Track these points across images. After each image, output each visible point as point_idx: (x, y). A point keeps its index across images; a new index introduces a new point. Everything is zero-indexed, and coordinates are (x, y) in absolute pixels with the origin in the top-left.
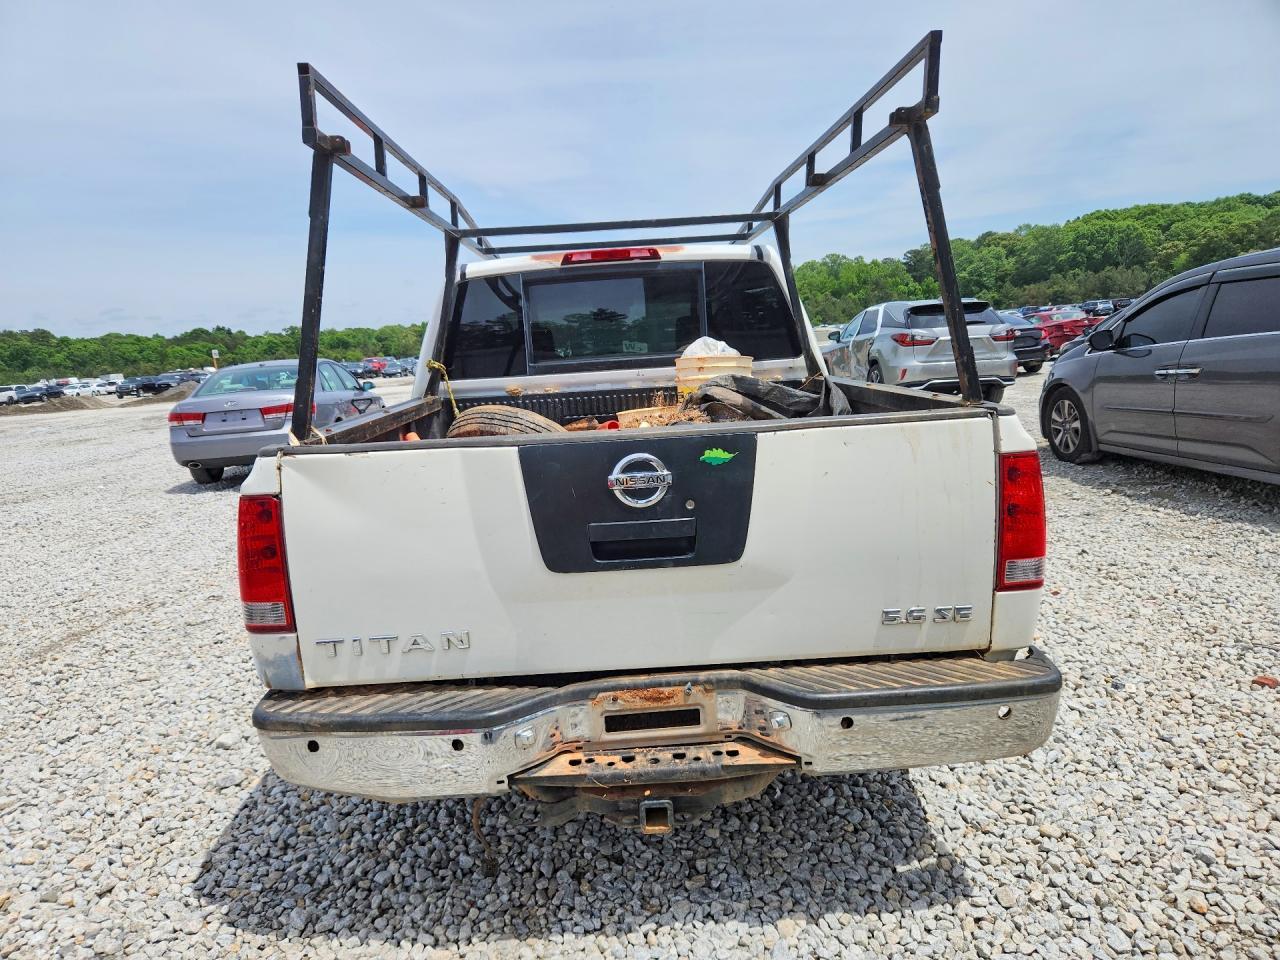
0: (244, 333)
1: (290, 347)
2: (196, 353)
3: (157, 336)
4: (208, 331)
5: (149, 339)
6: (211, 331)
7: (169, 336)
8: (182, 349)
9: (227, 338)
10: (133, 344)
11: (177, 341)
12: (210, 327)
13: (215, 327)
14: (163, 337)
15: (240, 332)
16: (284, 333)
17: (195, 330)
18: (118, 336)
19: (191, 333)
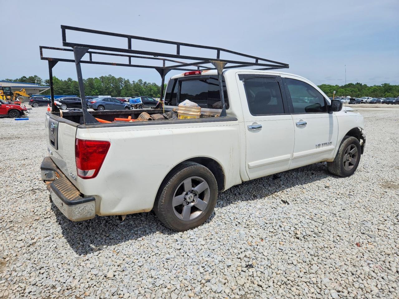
0: (366, 85)
1: (382, 91)
2: (347, 91)
3: (336, 85)
4: (354, 84)
5: (334, 86)
6: (355, 84)
7: (340, 85)
8: (343, 90)
9: (360, 87)
10: (329, 88)
11: (342, 87)
12: (354, 83)
13: (356, 83)
14: (339, 86)
15: (365, 85)
16: (381, 86)
17: (349, 84)
18: (325, 85)
19: (348, 85)
